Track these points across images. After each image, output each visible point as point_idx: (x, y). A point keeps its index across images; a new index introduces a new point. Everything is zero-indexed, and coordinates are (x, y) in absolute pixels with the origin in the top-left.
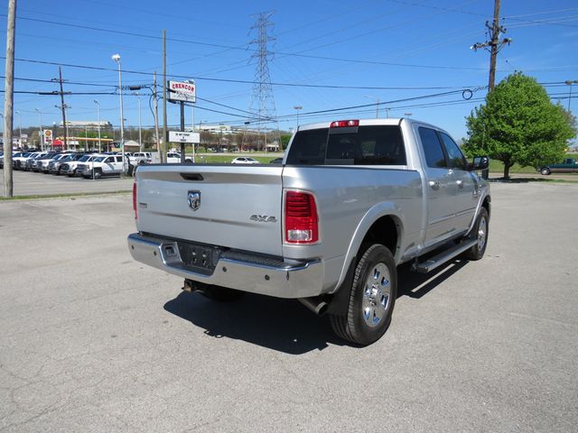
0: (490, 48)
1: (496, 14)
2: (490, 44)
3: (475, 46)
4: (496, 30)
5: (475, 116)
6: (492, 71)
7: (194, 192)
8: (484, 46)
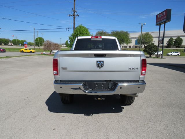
0: (73, 16)
1: (74, 7)
2: (73, 15)
3: (69, 15)
4: (74, 11)
5: (71, 36)
6: (74, 23)
7: (100, 62)
8: (72, 15)
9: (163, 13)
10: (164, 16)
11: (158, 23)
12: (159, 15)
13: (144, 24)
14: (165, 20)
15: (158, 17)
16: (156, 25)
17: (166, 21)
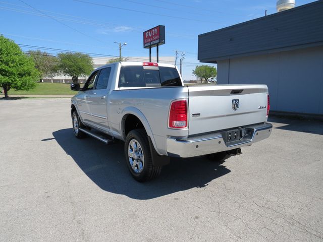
9: (154, 30)
10: (155, 35)
11: (148, 45)
12: (148, 33)
13: (125, 44)
14: (157, 41)
15: (147, 35)
16: (144, 47)
17: (159, 43)
